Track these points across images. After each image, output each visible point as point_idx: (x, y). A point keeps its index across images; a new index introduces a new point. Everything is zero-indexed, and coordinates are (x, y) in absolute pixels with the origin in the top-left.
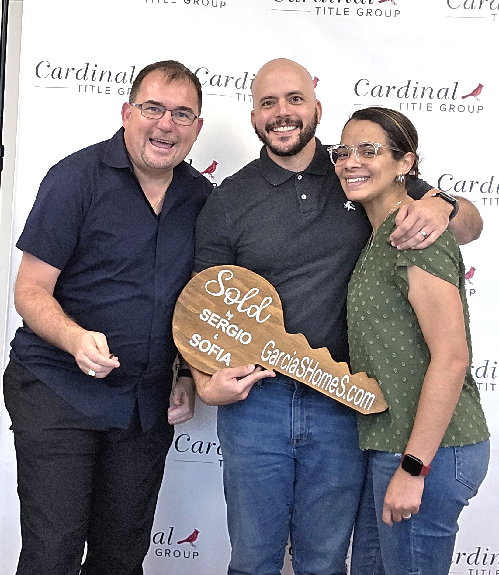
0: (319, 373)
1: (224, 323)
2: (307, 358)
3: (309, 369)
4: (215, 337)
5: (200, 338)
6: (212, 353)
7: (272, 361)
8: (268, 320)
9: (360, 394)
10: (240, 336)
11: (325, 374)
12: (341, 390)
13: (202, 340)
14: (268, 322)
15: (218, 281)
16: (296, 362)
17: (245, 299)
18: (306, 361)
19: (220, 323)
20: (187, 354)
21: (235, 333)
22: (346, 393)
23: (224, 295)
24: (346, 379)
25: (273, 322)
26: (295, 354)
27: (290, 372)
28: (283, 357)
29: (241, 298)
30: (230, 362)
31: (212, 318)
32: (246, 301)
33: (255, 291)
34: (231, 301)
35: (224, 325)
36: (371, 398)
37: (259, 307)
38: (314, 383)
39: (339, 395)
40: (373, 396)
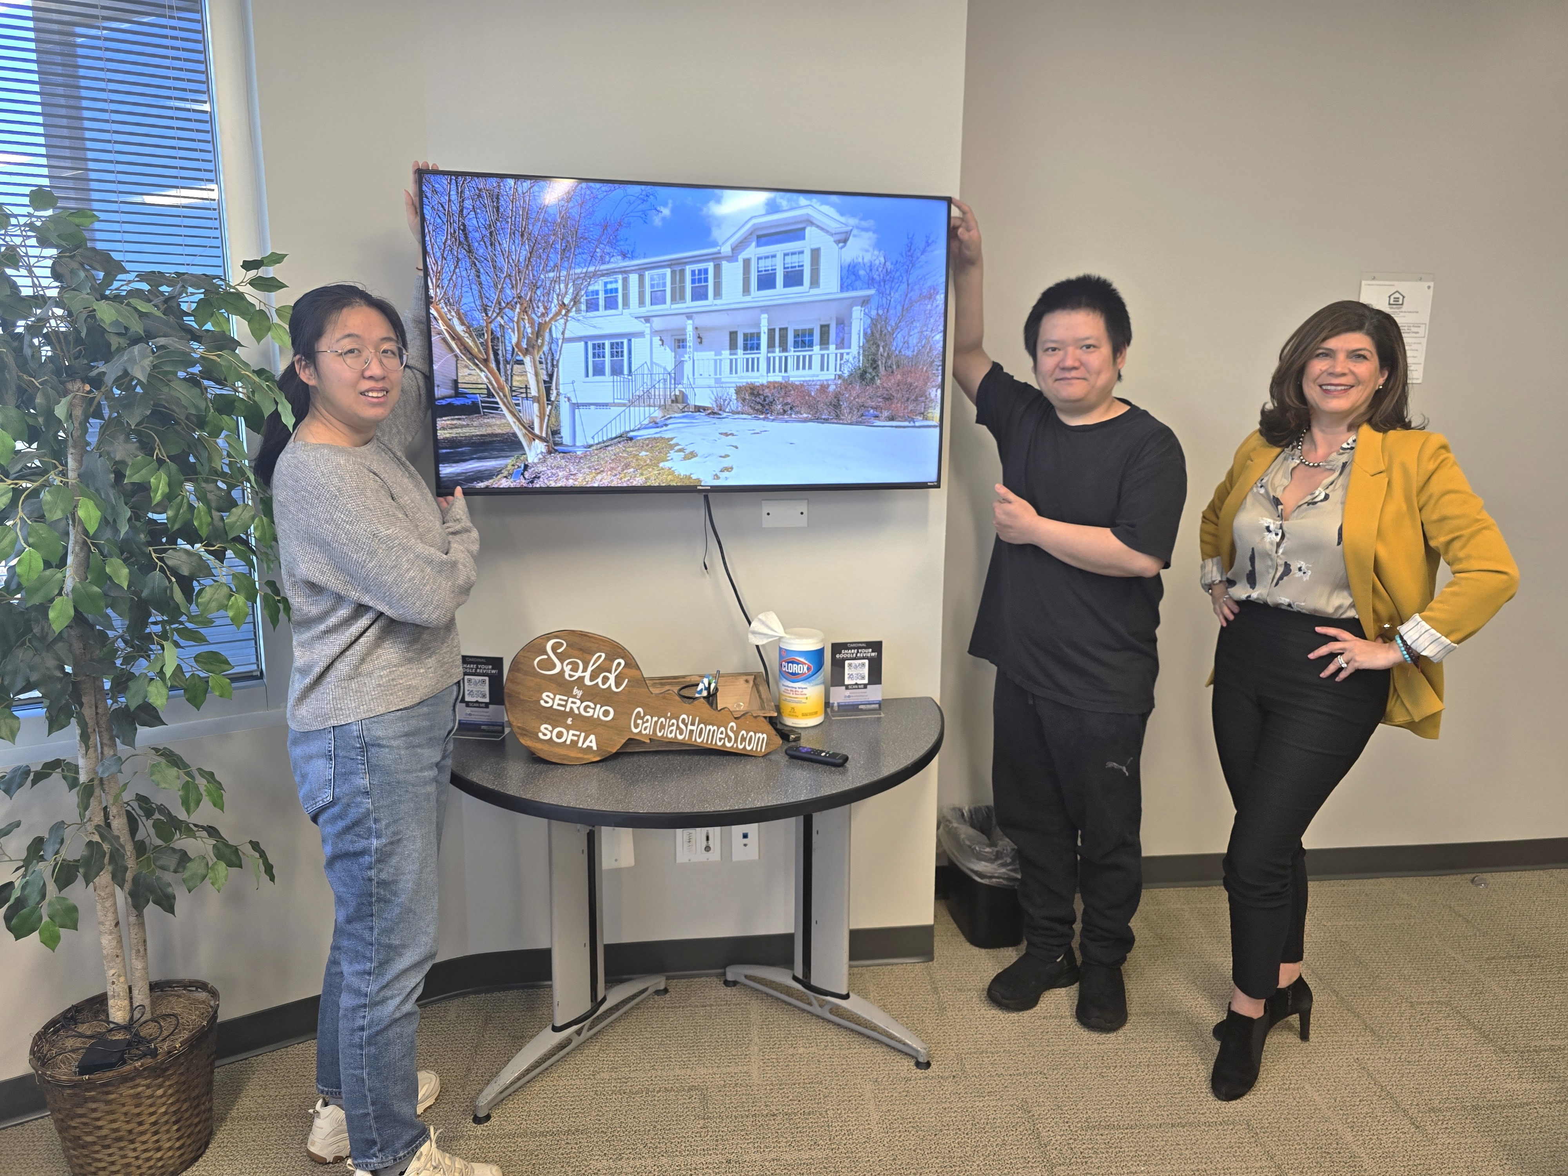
0: (702, 728)
1: (573, 702)
2: (684, 716)
3: (690, 727)
4: (569, 721)
5: (550, 728)
6: (572, 741)
7: (645, 729)
8: (626, 685)
9: (751, 738)
10: (597, 712)
11: (708, 727)
12: (730, 740)
13: (553, 729)
14: (626, 688)
15: (547, 654)
16: (673, 724)
17: (590, 669)
18: (683, 720)
19: (569, 705)
20: (541, 749)
21: (591, 711)
22: (736, 741)
23: (562, 671)
24: (732, 727)
25: (632, 686)
26: (669, 714)
27: (670, 736)
28: (656, 722)
29: (584, 670)
30: (597, 744)
31: (557, 701)
32: (592, 671)
33: (600, 657)
34: (573, 676)
35: (576, 705)
36: (763, 739)
37: (610, 672)
38: (699, 740)
39: (728, 745)
40: (765, 735)
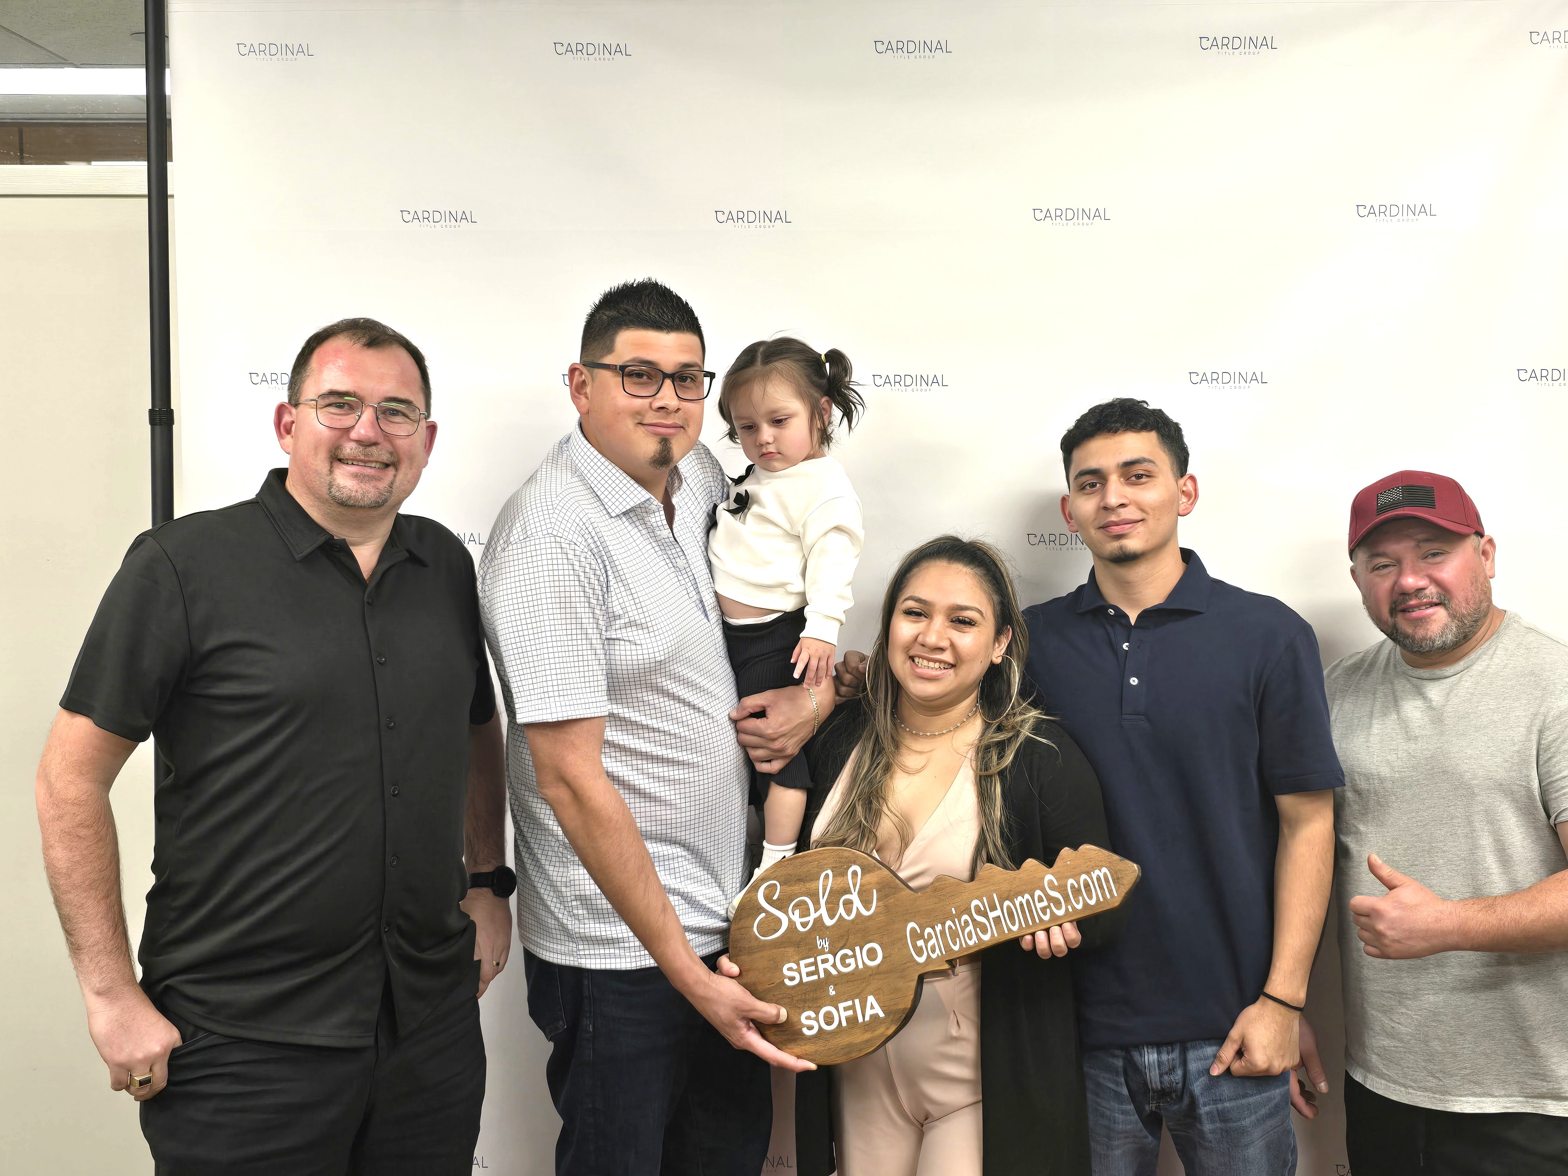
0: (1009, 908)
1: (825, 961)
2: (976, 902)
3: (992, 915)
4: (832, 992)
5: (813, 1015)
6: (847, 1019)
7: (933, 951)
8: (878, 900)
10: (860, 958)
11: (1016, 901)
12: (1058, 903)
14: (881, 904)
15: (764, 911)
17: (823, 902)
18: (976, 907)
19: (821, 967)
22: (1067, 900)
23: (791, 922)
25: (887, 896)
26: (954, 912)
27: (971, 943)
28: (943, 932)
29: (817, 905)
30: (882, 1007)
31: (804, 971)
32: (827, 903)
33: (827, 876)
34: (808, 922)
35: (829, 963)
36: (1105, 874)
37: (851, 893)
38: (1015, 928)
39: (1060, 913)
40: (1105, 870)
